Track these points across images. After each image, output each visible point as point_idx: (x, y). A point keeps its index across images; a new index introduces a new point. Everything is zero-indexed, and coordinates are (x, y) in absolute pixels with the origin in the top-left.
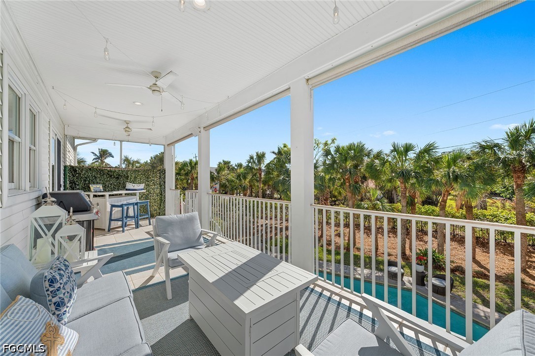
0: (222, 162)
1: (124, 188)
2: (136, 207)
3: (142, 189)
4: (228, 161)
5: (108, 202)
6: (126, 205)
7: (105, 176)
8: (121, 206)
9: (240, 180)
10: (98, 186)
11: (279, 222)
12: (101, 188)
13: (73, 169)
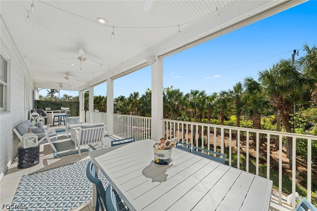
0: (120, 96)
1: (60, 109)
2: (65, 117)
3: (68, 110)
4: (123, 96)
5: (53, 115)
6: (60, 116)
7: (52, 104)
8: (58, 116)
9: (126, 106)
10: (49, 108)
11: (144, 128)
12: (50, 109)
13: (38, 102)
